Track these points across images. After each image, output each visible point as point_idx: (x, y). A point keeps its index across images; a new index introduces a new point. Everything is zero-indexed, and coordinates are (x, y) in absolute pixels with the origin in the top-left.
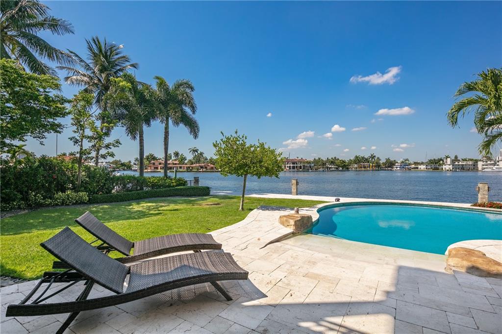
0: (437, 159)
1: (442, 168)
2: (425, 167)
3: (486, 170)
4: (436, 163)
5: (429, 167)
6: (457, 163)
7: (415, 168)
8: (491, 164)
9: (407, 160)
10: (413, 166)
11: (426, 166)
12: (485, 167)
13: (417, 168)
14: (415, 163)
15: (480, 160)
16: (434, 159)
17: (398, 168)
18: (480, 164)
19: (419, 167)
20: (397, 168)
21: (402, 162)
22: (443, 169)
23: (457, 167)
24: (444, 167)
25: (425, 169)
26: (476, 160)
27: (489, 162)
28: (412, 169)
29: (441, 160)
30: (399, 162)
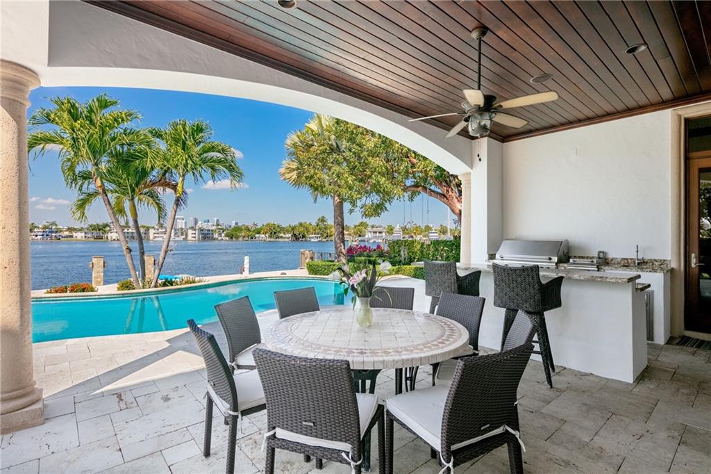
0: (101, 224)
1: (107, 237)
2: (83, 234)
3: (157, 239)
4: (99, 230)
5: (89, 235)
6: (126, 230)
7: (67, 237)
8: (162, 233)
9: (54, 224)
10: (67, 233)
11: (85, 233)
12: (156, 235)
13: (71, 237)
14: (69, 229)
15: (153, 228)
16: (98, 225)
17: (39, 237)
18: (152, 231)
19: (75, 234)
20: (36, 236)
21: (45, 227)
22: (109, 238)
23: (127, 235)
24: (110, 235)
25: (84, 239)
26: (148, 227)
27: (160, 230)
28: (65, 237)
29: (107, 225)
30: (40, 226)
